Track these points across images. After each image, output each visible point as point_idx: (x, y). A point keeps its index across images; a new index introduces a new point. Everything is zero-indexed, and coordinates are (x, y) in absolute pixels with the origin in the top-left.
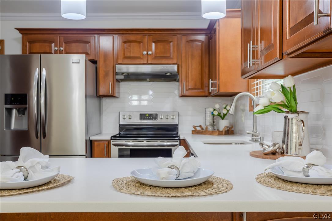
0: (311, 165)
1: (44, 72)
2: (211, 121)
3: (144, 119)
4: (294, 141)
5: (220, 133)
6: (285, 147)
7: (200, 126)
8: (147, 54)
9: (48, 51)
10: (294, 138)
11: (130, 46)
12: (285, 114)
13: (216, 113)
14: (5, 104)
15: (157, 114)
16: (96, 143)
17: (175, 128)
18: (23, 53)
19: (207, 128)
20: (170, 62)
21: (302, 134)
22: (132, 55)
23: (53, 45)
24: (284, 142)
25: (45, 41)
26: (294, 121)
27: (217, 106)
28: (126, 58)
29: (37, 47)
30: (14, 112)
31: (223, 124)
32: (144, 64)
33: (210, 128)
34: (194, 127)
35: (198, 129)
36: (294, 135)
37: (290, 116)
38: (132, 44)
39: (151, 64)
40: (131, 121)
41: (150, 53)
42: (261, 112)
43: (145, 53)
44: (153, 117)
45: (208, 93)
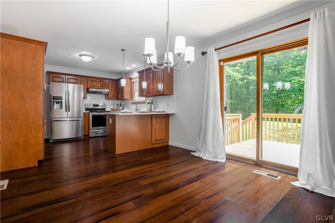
1: (69, 90)
2: (116, 107)
3: (94, 106)
9: (61, 81)
12: (151, 104)
14: (53, 100)
20: (105, 88)
21: (154, 107)
22: (92, 85)
23: (63, 79)
25: (59, 77)
28: (90, 86)
29: (56, 79)
32: (97, 88)
36: (152, 108)
38: (93, 81)
39: (99, 89)
40: (90, 107)
41: (99, 85)
42: (147, 104)
43: (97, 85)
44: (98, 105)
45: (116, 99)
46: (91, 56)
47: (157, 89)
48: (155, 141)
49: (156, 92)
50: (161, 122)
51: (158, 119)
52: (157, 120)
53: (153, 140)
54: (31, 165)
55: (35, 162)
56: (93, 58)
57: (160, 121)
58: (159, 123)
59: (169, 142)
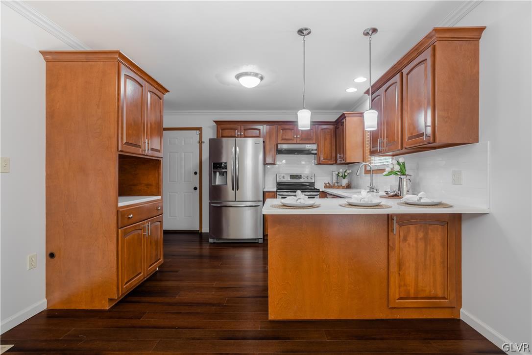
0: (421, 198)
1: (238, 149)
2: (336, 180)
3: (293, 179)
4: (404, 189)
5: (344, 188)
6: (399, 192)
7: (328, 183)
8: (297, 137)
9: (233, 135)
10: (405, 188)
11: (286, 132)
12: (399, 176)
13: (340, 175)
14: (214, 169)
15: (301, 176)
16: (267, 193)
17: (312, 184)
18: (217, 137)
19: (334, 184)
20: (311, 142)
21: (409, 187)
22: (287, 138)
23: (236, 131)
24: (399, 190)
25: (231, 129)
26: (405, 180)
27: (341, 170)
28: (283, 139)
29: (226, 133)
30: (218, 174)
31: (345, 182)
32: (294, 144)
33: (336, 185)
34: (325, 183)
35: (328, 185)
36: (404, 186)
37: (402, 177)
38: (287, 131)
39: (299, 144)
40: (285, 180)
41: (299, 136)
42: (387, 175)
43: (296, 136)
44: (299, 177)
45: (334, 162)
46: (256, 75)
47: (414, 128)
48: (400, 298)
49: (409, 138)
50: (426, 239)
51: (412, 228)
52: (409, 231)
53: (395, 292)
54: (97, 306)
55: (103, 302)
56: (262, 78)
57: (421, 235)
58: (416, 241)
59: (461, 310)
